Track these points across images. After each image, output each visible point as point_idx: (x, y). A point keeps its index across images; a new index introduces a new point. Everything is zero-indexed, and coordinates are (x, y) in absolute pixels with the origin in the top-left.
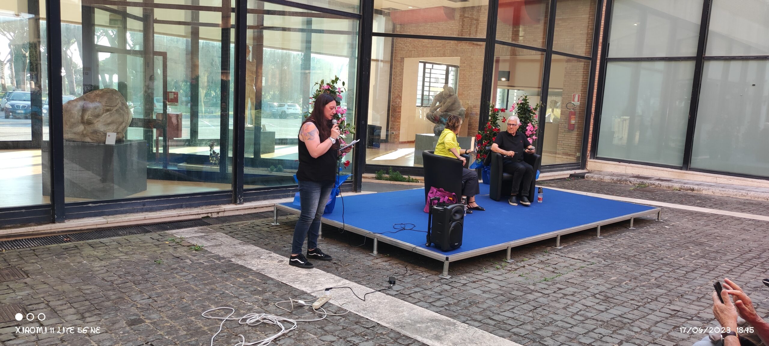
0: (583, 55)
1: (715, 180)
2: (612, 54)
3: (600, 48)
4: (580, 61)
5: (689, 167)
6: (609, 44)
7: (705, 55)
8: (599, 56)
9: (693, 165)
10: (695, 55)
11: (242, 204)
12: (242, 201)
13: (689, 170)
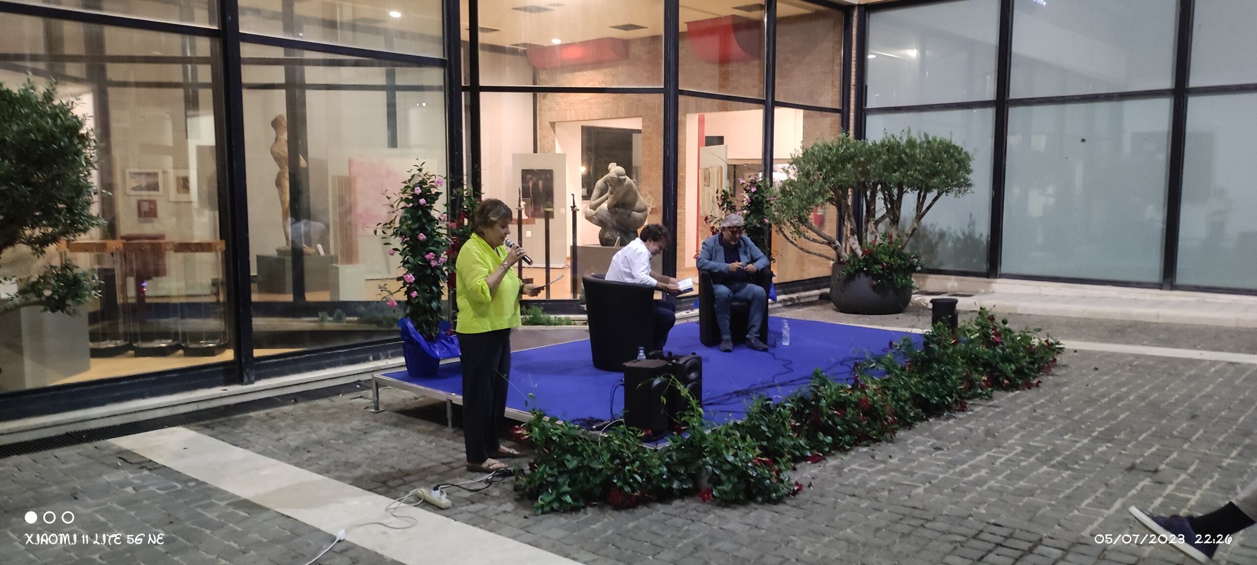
0: (828, 105)
2: (872, 102)
3: (853, 94)
4: (825, 116)
5: (999, 272)
6: (866, 86)
7: (1008, 97)
8: (852, 107)
9: (1005, 268)
10: (995, 99)
11: (252, 383)
12: (253, 378)
13: (1000, 278)
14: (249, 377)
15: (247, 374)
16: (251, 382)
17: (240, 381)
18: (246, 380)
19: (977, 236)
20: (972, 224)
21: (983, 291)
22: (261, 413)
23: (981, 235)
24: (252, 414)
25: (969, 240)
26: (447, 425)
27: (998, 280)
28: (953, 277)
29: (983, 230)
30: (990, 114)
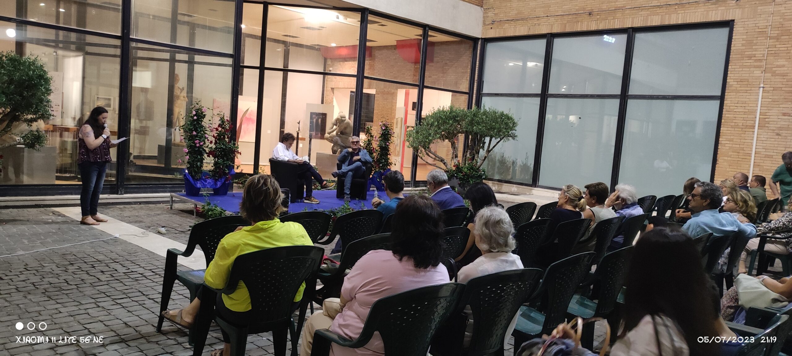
0: (464, 91)
1: (553, 195)
2: (485, 90)
3: (475, 84)
4: (462, 96)
5: (537, 185)
6: (483, 81)
7: (548, 92)
8: (475, 92)
9: (541, 182)
10: (540, 92)
11: (123, 194)
12: (123, 192)
13: (538, 187)
14: (121, 192)
15: (121, 190)
16: (121, 194)
17: (117, 194)
18: (120, 193)
19: (529, 165)
20: (527, 158)
21: (528, 194)
22: (122, 206)
23: (531, 164)
24: (118, 206)
25: (525, 167)
26: (193, 215)
27: (535, 189)
28: (515, 185)
29: (531, 163)
30: (538, 100)
